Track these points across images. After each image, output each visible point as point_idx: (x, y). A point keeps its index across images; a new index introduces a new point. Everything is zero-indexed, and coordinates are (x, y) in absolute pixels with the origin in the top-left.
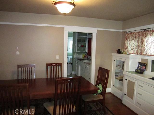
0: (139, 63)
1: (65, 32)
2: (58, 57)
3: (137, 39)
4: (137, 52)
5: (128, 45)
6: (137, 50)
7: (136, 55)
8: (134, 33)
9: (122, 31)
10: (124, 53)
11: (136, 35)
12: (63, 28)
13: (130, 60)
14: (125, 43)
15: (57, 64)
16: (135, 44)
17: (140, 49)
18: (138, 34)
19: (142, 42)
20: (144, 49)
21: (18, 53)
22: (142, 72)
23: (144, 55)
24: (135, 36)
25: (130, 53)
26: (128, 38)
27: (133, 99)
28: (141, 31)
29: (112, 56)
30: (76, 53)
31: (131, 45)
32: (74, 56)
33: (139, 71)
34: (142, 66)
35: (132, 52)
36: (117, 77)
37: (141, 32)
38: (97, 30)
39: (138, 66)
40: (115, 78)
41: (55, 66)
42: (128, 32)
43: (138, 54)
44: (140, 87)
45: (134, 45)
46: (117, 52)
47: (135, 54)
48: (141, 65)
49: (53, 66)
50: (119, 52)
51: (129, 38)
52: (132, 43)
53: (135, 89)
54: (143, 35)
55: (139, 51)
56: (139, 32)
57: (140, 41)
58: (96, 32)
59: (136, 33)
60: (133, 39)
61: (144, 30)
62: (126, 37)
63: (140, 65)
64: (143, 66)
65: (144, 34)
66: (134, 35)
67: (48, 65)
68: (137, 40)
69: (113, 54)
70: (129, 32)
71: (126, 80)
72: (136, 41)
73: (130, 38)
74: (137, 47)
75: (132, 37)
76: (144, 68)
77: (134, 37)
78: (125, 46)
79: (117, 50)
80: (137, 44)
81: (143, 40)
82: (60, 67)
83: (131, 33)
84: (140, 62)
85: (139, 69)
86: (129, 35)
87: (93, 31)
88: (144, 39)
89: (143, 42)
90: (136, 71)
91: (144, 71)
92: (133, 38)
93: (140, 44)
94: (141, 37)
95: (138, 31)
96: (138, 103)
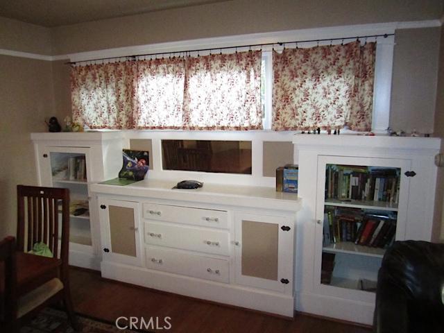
0: (126, 152)
3: (114, 85)
4: (118, 121)
5: (85, 102)
6: (115, 115)
7: (115, 130)
8: (99, 66)
9: (50, 59)
10: (77, 128)
11: (106, 73)
13: (103, 146)
14: (73, 96)
16: (108, 98)
17: (124, 112)
18: (113, 69)
19: (131, 92)
20: (137, 112)
22: (140, 175)
23: (140, 128)
24: (103, 75)
25: (95, 127)
26: (80, 81)
27: (135, 255)
28: (124, 60)
29: (30, 142)
31: (95, 101)
33: (131, 173)
34: (136, 159)
35: (101, 124)
37: (124, 63)
42: (75, 63)
43: (120, 127)
44: (155, 216)
45: (103, 102)
46: (48, 128)
47: (110, 128)
48: (131, 158)
51: (84, 80)
52: (96, 97)
53: (136, 227)
54: (130, 72)
55: (124, 120)
56: (116, 65)
57: (123, 89)
59: (107, 68)
60: (98, 84)
61: (131, 59)
62: (74, 78)
63: (128, 159)
64: (139, 160)
65: (133, 69)
66: (101, 72)
68: (112, 88)
69: (34, 136)
70: (84, 64)
71: (103, 207)
72: (111, 91)
73: (89, 81)
74: (115, 107)
75: (95, 78)
76: (141, 163)
77: (103, 78)
78: (73, 107)
79: (48, 121)
80: (114, 98)
81: (133, 88)
83: (88, 68)
84: (129, 148)
85: (131, 170)
86: (83, 73)
88: (135, 84)
89: (133, 93)
90: (122, 175)
91: (145, 172)
92: (97, 80)
93: (123, 98)
94: (124, 78)
95: (113, 61)
96: (153, 260)
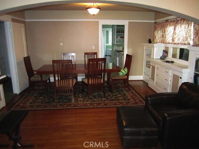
0: (164, 51)
1: (99, 25)
2: (94, 47)
3: (162, 29)
5: (156, 35)
6: (162, 39)
9: (153, 21)
12: (98, 22)
13: (155, 48)
14: (155, 33)
15: (93, 53)
16: (161, 33)
18: (163, 24)
20: (165, 38)
21: (61, 44)
24: (161, 26)
25: (157, 42)
26: (157, 28)
27: (154, 80)
29: (144, 46)
30: (115, 46)
32: (113, 48)
35: (159, 41)
36: (147, 65)
38: (129, 22)
39: (163, 54)
40: (146, 66)
41: (91, 54)
42: (157, 23)
43: (162, 43)
44: (158, 69)
45: (160, 35)
47: (160, 43)
49: (90, 54)
50: (150, 42)
52: (159, 33)
53: (155, 72)
57: (164, 31)
58: (128, 24)
59: (161, 24)
60: (160, 29)
61: (166, 21)
64: (166, 54)
65: (166, 24)
67: (86, 54)
69: (144, 44)
71: (151, 65)
72: (161, 31)
74: (162, 36)
75: (159, 27)
82: (95, 55)
84: (164, 49)
85: (163, 57)
86: (157, 26)
87: (125, 23)
90: (161, 58)
91: (166, 57)
94: (164, 27)
95: (163, 22)
96: (156, 83)
